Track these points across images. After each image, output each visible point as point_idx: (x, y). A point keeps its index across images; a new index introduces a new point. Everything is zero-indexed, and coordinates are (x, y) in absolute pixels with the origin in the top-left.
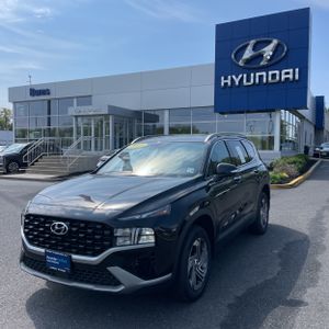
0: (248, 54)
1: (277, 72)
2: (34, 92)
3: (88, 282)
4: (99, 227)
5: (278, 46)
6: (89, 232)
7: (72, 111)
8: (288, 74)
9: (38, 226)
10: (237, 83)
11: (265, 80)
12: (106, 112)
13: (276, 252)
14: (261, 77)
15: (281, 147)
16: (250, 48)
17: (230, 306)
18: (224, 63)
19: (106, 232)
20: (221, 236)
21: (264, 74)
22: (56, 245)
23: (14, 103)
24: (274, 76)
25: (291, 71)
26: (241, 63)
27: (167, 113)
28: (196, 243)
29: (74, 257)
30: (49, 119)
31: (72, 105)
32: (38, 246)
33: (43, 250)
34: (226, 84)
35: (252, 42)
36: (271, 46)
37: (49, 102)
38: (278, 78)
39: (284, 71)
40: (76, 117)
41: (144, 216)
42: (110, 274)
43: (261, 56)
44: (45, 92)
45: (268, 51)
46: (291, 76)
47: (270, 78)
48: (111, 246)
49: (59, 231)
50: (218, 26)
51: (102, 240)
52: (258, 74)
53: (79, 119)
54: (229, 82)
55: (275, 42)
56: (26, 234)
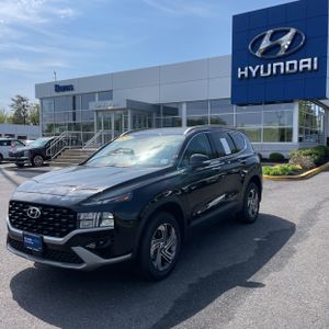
0: (265, 44)
1: (295, 62)
2: (59, 88)
3: (57, 260)
4: (65, 211)
5: (296, 35)
6: (57, 216)
7: (93, 106)
8: (306, 63)
9: (18, 211)
10: (254, 74)
11: (282, 71)
12: (125, 106)
13: (257, 239)
14: (278, 67)
15: (300, 140)
16: (267, 38)
17: (190, 286)
18: (241, 55)
19: (71, 216)
20: (194, 223)
21: (282, 64)
22: (32, 227)
23: (41, 99)
24: (291, 66)
25: (309, 60)
26: (258, 54)
27: (184, 106)
28: (162, 228)
29: (45, 237)
30: (74, 114)
31: (94, 100)
32: (18, 228)
33: (21, 232)
34: (243, 75)
35: (270, 32)
36: (289, 36)
37: (74, 97)
38: (296, 67)
39: (302, 61)
40: (97, 111)
41: (105, 202)
42: (75, 253)
43: (278, 46)
44: (69, 88)
45: (286, 41)
46: (309, 66)
47: (287, 69)
48: (75, 228)
49: (33, 215)
50: (234, 17)
51: (68, 223)
52: (275, 65)
53: (100, 114)
54: (246, 73)
55: (293, 31)
56: (10, 218)
